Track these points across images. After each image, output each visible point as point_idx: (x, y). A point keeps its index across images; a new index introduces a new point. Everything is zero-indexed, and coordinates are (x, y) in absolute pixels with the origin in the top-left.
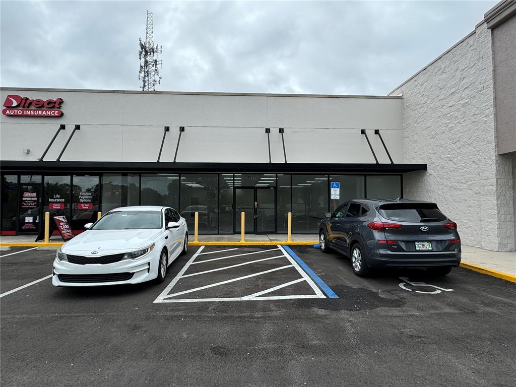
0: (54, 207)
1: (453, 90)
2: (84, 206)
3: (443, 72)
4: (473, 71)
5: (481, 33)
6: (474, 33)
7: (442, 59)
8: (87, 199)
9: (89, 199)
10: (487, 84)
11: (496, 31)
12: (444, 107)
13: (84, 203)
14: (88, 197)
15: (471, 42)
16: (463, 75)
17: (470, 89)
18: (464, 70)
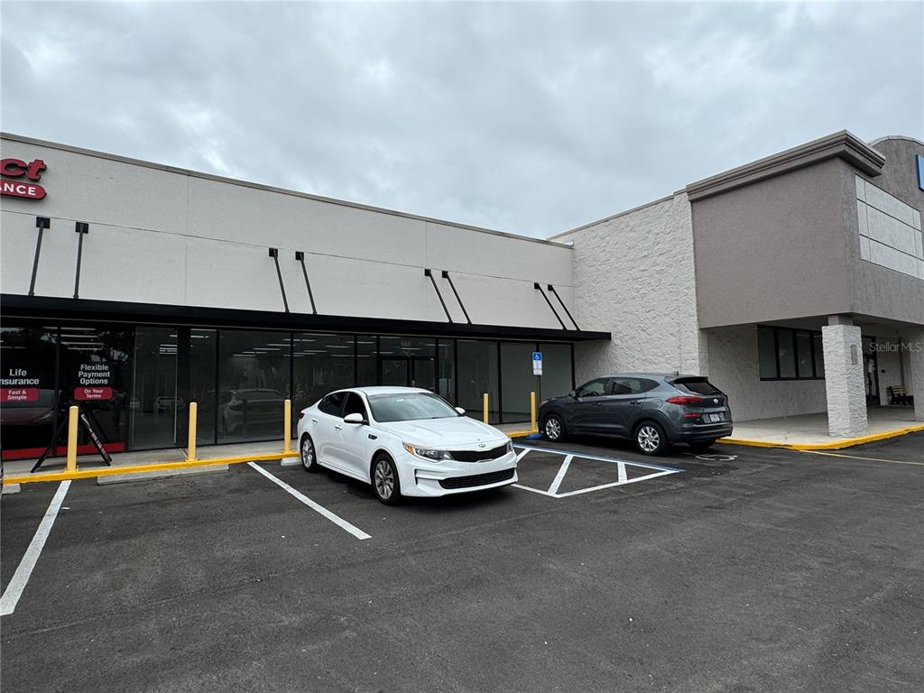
0: (10, 398)
1: (645, 253)
2: (92, 393)
3: (631, 230)
4: (668, 238)
5: (680, 202)
6: (671, 198)
7: (630, 215)
8: (99, 378)
9: (104, 378)
10: (687, 255)
11: (695, 204)
12: (634, 270)
13: (90, 386)
14: (100, 375)
15: (667, 207)
16: (658, 240)
17: (665, 256)
18: (658, 234)
